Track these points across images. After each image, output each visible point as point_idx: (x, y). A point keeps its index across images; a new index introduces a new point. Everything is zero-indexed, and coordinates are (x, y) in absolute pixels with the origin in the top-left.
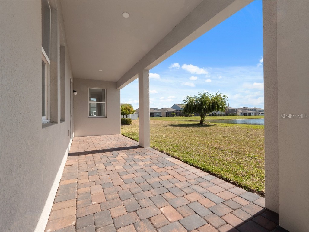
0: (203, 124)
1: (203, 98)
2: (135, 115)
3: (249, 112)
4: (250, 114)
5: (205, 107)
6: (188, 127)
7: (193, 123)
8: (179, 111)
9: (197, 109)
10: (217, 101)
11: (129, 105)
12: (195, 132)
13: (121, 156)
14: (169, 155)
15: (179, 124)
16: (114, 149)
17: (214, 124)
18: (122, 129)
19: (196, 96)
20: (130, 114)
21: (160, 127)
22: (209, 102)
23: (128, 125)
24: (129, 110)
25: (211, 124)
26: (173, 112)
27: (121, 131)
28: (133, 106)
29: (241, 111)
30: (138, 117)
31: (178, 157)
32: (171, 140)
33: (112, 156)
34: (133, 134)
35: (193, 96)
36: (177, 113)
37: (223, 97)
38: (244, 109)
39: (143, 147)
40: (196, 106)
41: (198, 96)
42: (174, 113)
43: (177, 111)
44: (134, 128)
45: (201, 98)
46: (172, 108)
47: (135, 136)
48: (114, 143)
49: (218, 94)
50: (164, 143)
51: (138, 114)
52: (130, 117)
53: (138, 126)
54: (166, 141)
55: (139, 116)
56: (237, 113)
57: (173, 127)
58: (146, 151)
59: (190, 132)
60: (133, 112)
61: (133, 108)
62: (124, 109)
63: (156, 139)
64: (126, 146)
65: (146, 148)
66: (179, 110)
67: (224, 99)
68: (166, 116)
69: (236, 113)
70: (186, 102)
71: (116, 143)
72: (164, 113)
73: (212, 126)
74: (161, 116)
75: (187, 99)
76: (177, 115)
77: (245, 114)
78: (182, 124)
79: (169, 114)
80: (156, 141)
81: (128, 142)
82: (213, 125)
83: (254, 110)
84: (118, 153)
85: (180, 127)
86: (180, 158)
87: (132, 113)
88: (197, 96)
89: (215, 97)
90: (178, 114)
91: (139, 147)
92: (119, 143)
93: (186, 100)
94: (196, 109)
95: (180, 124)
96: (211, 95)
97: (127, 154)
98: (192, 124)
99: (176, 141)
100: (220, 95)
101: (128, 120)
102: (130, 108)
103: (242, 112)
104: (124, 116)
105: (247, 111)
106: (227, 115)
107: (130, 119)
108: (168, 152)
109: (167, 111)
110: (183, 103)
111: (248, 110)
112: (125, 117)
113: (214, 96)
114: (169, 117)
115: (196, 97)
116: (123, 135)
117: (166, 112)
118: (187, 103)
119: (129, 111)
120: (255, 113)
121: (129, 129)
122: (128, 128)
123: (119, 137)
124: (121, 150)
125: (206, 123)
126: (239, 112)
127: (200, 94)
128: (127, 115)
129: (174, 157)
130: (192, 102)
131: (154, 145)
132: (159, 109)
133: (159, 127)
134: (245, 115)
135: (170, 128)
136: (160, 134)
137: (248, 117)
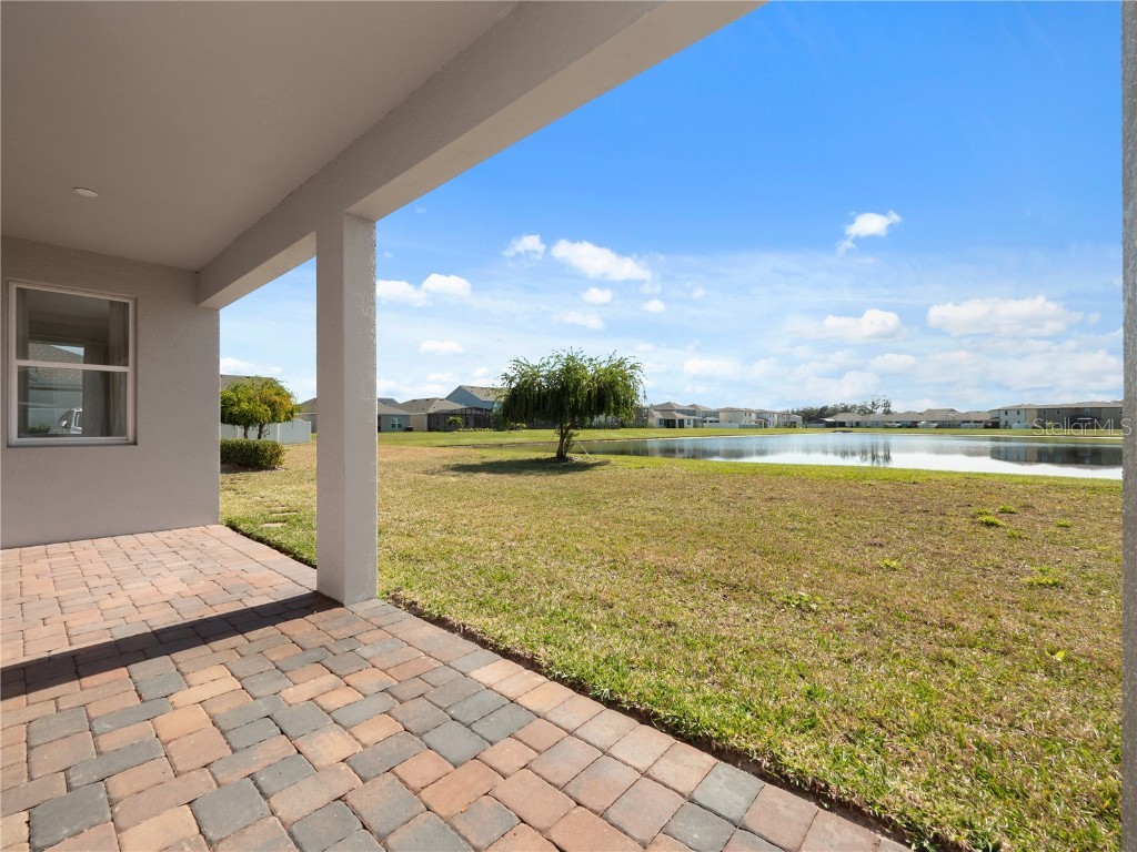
0: (566, 459)
1: (568, 370)
2: (301, 425)
3: (679, 416)
4: (681, 424)
5: (577, 402)
6: (519, 473)
7: (533, 455)
8: (474, 412)
9: (548, 407)
10: (612, 385)
11: (270, 383)
12: (550, 494)
13: (197, 693)
14: (484, 644)
15: (485, 460)
16: (156, 634)
17: (600, 458)
18: (230, 494)
19: (545, 361)
20: (274, 419)
21: (411, 476)
22: (588, 385)
23: (266, 468)
24: (272, 405)
25: (591, 459)
26: (455, 415)
27: (222, 507)
28: (288, 386)
29: (658, 415)
30: (313, 431)
31: (528, 650)
32: (471, 540)
33: (127, 711)
34: (289, 518)
35: (534, 362)
36: (467, 419)
37: (629, 371)
38: (667, 408)
39: (341, 605)
40: (545, 397)
41: (552, 361)
42: (459, 419)
43: (469, 412)
44: (294, 487)
45: (561, 370)
46: (449, 398)
47: (298, 532)
48: (171, 586)
49: (613, 358)
50: (443, 564)
51: (313, 418)
52: (277, 433)
53: (313, 474)
54: (451, 552)
55: (318, 427)
56: (650, 421)
57: (464, 476)
58: (357, 627)
59: (535, 498)
60: (292, 413)
61: (289, 396)
62: (250, 400)
63: (406, 544)
64: (240, 607)
65: (355, 607)
66: (476, 409)
67: (631, 377)
68: (430, 430)
69: (647, 421)
70: (510, 382)
71: (182, 587)
72: (420, 416)
73: (598, 468)
74: (410, 430)
75: (516, 372)
76: (467, 425)
77: (669, 424)
78: (493, 460)
79: (439, 422)
80: (406, 558)
81: (256, 573)
82: (599, 464)
83: (692, 411)
84: (184, 668)
85: (491, 475)
86: (543, 654)
87: (288, 419)
88: (548, 363)
89: (606, 370)
90: (471, 421)
91: (320, 601)
92: (201, 585)
93: (512, 375)
94: (544, 407)
95: (488, 460)
96: (591, 360)
97: (241, 667)
98: (531, 461)
99: (494, 544)
100: (621, 363)
101: (265, 451)
102: (278, 394)
103: (661, 417)
104: (246, 429)
105: (675, 413)
106: (623, 426)
107: (275, 446)
108: (475, 622)
109: (431, 411)
110: (499, 384)
111: (678, 411)
112: (253, 433)
113: (604, 366)
114: (438, 430)
115: (544, 365)
116: (234, 528)
117: (429, 415)
118: (514, 385)
119: (274, 410)
120: (695, 421)
121: (268, 493)
122: (264, 486)
123: (211, 544)
124: (205, 640)
125: (578, 458)
126: (653, 416)
127: (557, 357)
128: (261, 427)
129: (507, 654)
130: (532, 383)
131: (396, 579)
132: (400, 402)
133: (406, 476)
134: (668, 427)
135: (452, 479)
136: (417, 514)
137: (677, 431)
